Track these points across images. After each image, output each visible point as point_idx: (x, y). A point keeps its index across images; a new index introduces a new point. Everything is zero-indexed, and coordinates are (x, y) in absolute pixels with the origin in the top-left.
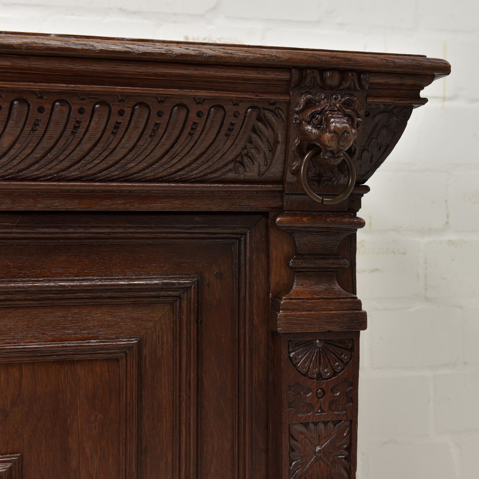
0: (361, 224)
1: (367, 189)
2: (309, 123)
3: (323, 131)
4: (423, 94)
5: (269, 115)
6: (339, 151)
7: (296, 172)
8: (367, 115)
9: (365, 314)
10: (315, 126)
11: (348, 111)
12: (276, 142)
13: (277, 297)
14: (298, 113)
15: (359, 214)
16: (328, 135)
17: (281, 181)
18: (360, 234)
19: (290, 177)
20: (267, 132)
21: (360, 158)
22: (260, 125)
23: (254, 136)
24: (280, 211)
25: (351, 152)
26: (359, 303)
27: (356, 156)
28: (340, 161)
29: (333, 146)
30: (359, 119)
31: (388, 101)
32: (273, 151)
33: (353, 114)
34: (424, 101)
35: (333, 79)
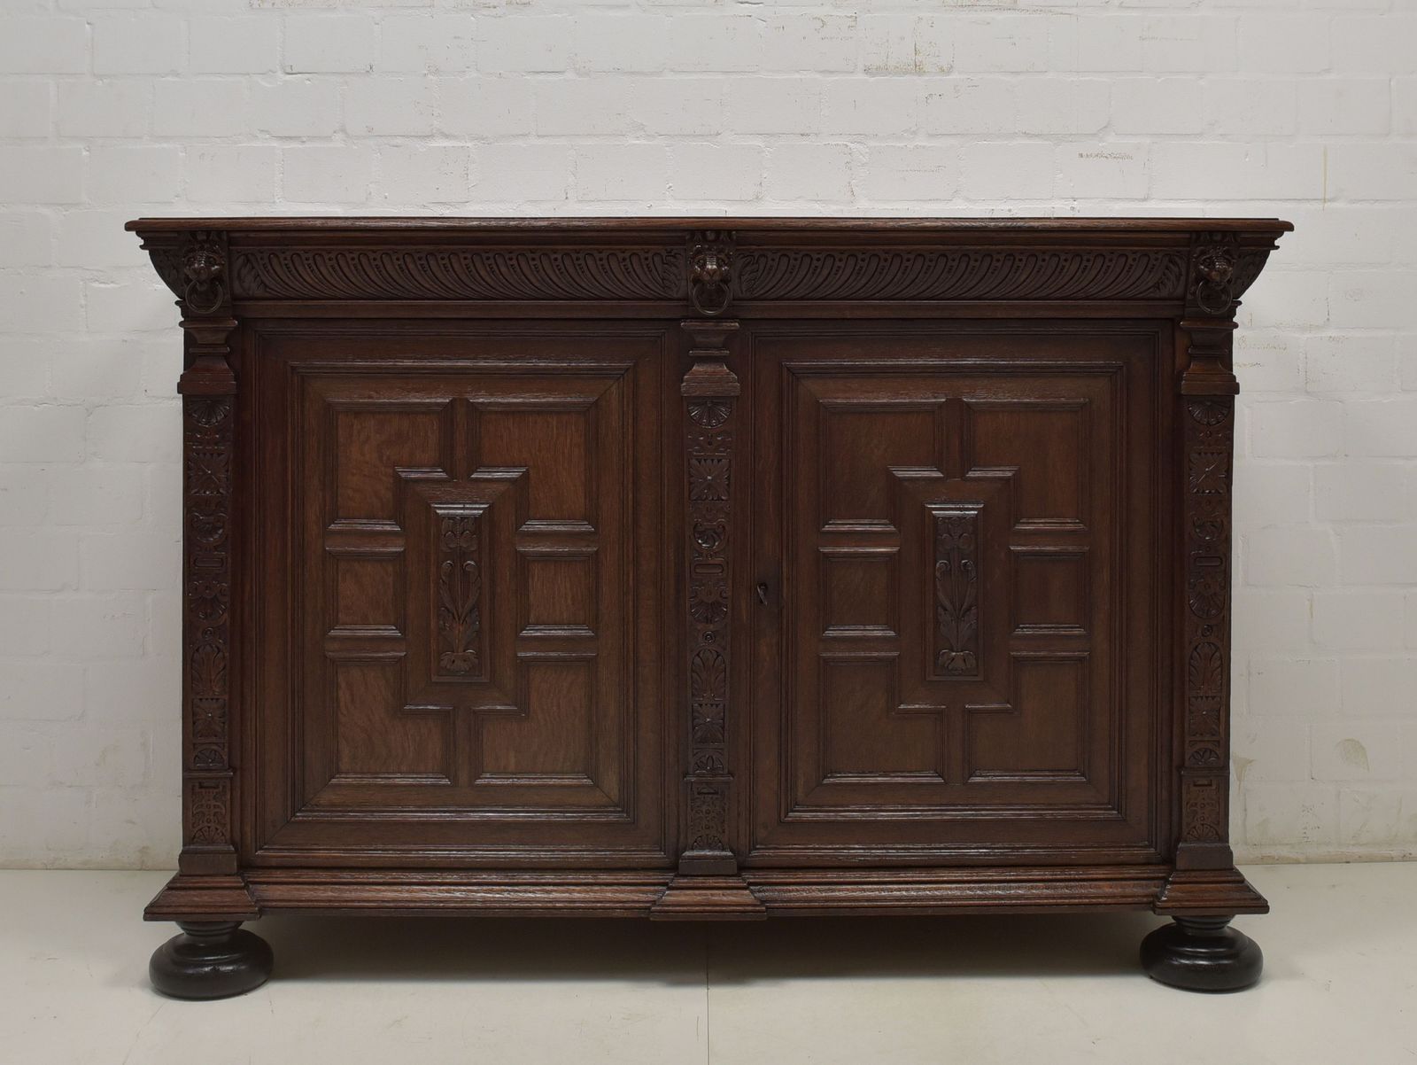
0: (1236, 326)
1: (1240, 303)
2: (1202, 264)
3: (1211, 270)
4: (1277, 243)
5: (1177, 259)
6: (1221, 282)
7: (1194, 294)
8: (1240, 257)
9: (1238, 384)
10: (1205, 267)
11: (1227, 257)
12: (1181, 275)
13: (1181, 373)
14: (1195, 258)
15: (1234, 320)
16: (1214, 273)
17: (1183, 298)
18: (1235, 332)
19: (1189, 297)
20: (1176, 269)
21: (1235, 283)
22: (1171, 265)
23: (1166, 271)
24: (1182, 318)
25: (1229, 281)
26: (1235, 377)
27: (1233, 282)
28: (1222, 287)
29: (1218, 279)
30: (1234, 261)
31: (1253, 248)
32: (1178, 280)
33: (1230, 258)
34: (1278, 247)
35: (1218, 237)
